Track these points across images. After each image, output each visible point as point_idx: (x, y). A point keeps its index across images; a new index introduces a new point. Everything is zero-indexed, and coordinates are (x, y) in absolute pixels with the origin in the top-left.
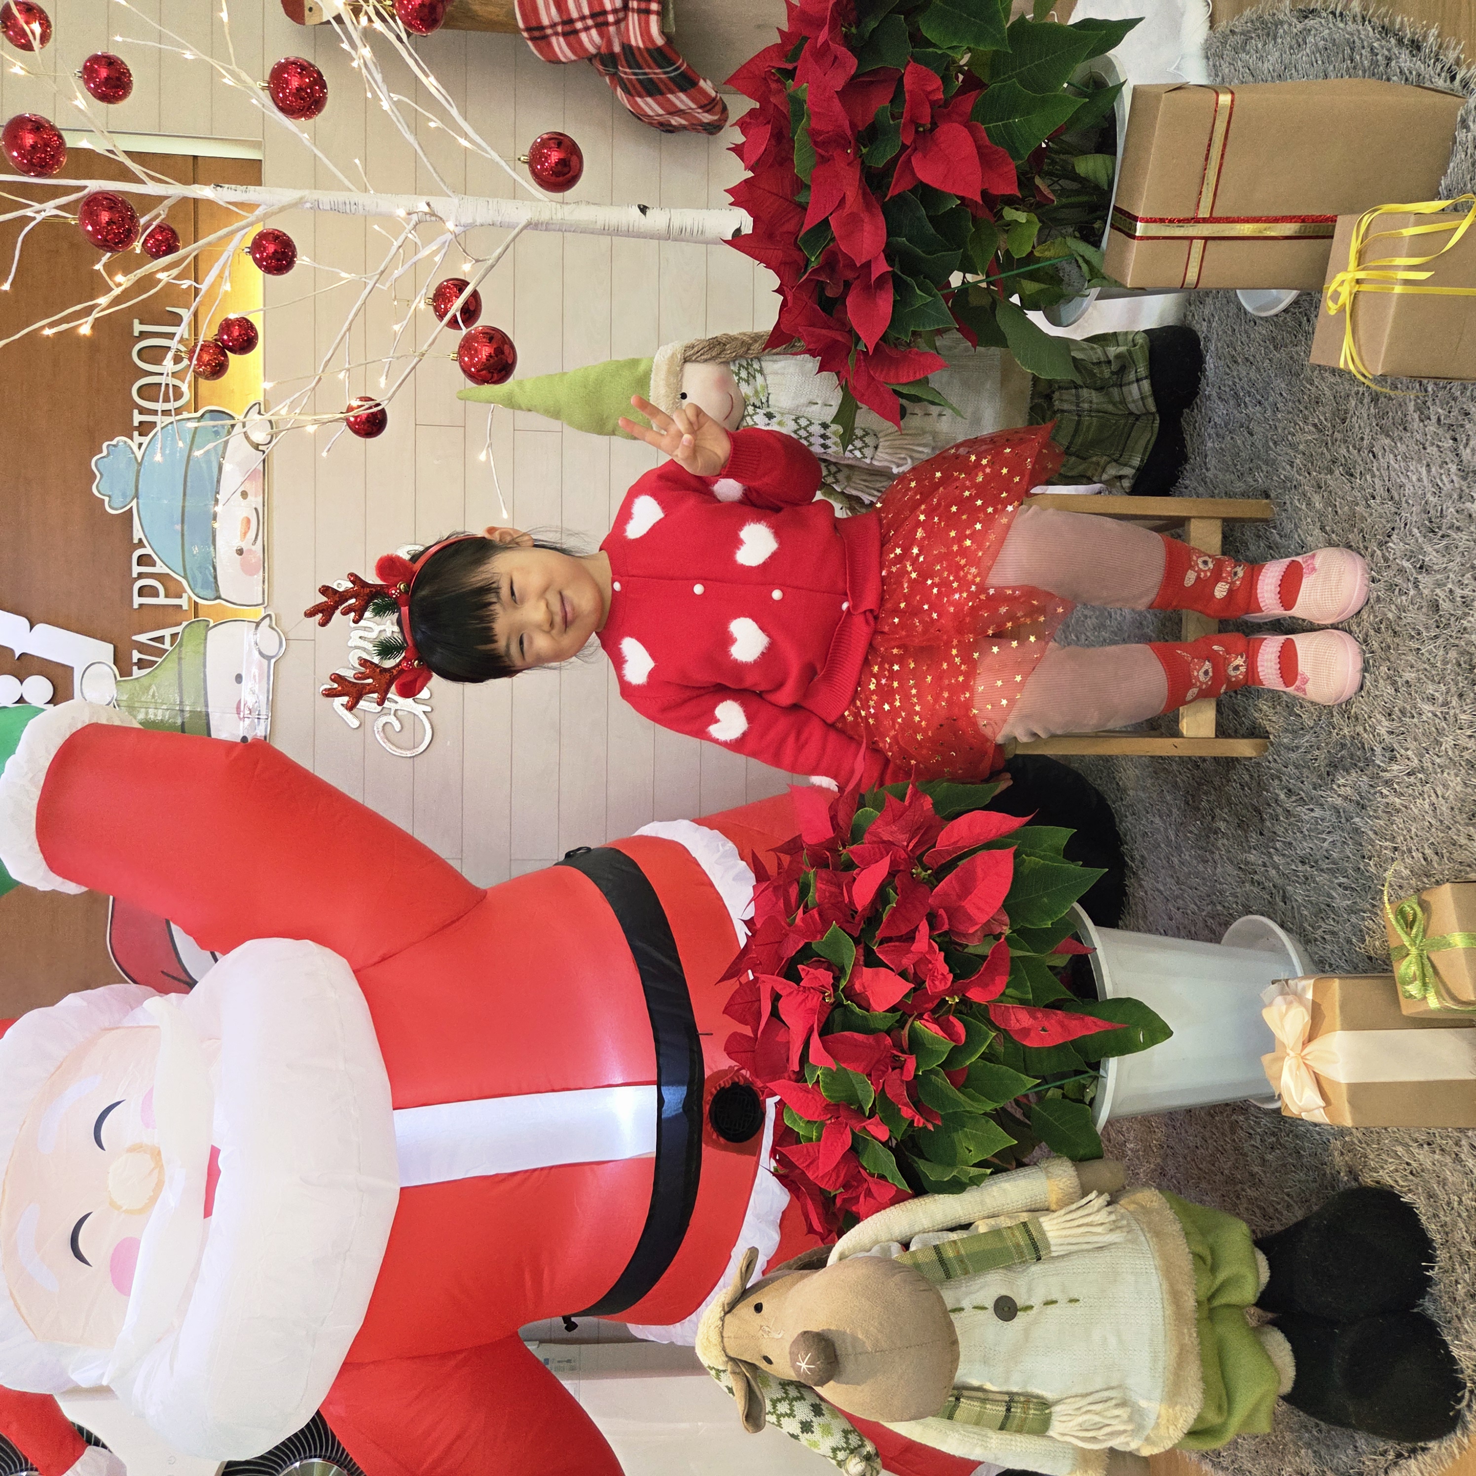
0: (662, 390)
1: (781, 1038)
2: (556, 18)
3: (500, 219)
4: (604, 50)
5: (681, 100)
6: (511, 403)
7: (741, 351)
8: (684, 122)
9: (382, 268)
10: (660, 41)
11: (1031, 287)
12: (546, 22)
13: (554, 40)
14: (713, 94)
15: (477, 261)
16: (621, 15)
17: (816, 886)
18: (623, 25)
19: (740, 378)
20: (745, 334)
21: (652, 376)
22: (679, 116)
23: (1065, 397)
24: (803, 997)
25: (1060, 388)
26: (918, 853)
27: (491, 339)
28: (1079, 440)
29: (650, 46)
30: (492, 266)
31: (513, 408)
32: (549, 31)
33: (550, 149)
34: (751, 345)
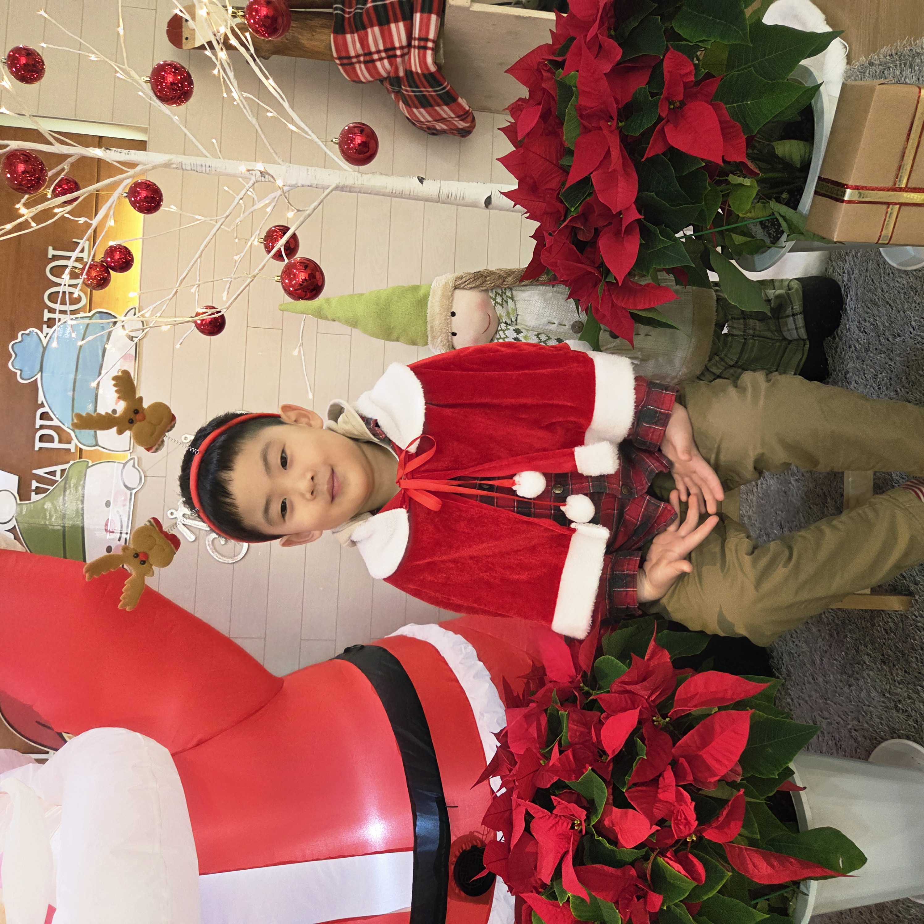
0: (437, 310)
1: (530, 849)
2: (360, 51)
3: (315, 182)
4: (392, 74)
5: (445, 111)
6: (319, 314)
7: (498, 283)
8: (445, 127)
9: (227, 213)
10: (433, 69)
11: (738, 239)
12: (352, 53)
13: (357, 66)
14: (467, 108)
15: (298, 211)
16: (406, 50)
17: (568, 727)
18: (406, 57)
19: (496, 302)
20: (501, 270)
21: (430, 298)
22: (441, 123)
23: (735, 325)
24: (554, 822)
25: (733, 318)
26: (658, 702)
27: (306, 267)
28: (746, 356)
29: (426, 72)
30: (309, 215)
31: (321, 318)
32: (354, 60)
33: (355, 134)
34: (506, 278)
